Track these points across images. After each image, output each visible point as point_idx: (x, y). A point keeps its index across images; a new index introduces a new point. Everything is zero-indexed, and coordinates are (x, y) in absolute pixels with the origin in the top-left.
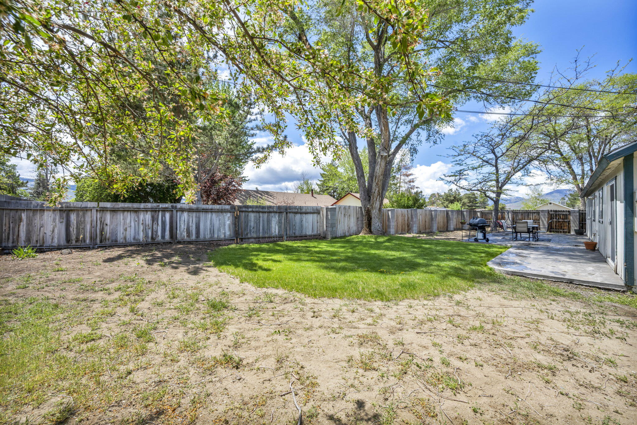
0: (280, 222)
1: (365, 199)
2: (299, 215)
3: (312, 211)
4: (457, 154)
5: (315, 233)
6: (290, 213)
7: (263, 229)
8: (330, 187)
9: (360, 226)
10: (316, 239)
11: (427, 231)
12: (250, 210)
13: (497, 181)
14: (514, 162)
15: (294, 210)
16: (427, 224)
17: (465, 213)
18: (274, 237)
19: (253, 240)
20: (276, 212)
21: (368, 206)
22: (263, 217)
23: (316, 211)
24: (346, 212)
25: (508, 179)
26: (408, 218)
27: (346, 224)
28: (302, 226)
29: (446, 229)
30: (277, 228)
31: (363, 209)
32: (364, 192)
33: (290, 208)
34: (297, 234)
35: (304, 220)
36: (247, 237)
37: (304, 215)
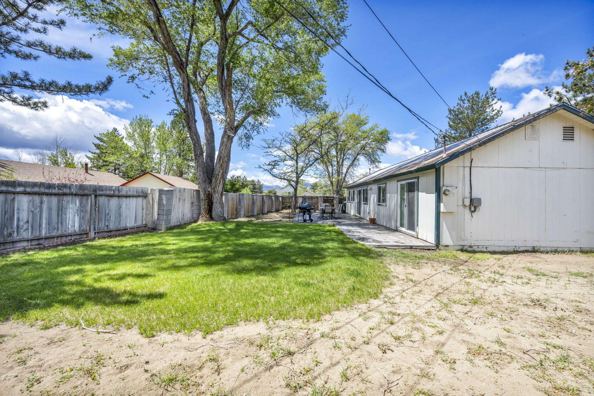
0: (82, 210)
1: (205, 182)
2: (117, 199)
3: (135, 194)
4: (267, 146)
5: (139, 223)
6: (101, 195)
7: (49, 223)
8: (111, 163)
9: (196, 212)
10: (143, 232)
11: (250, 214)
12: (18, 189)
13: (297, 173)
14: (305, 159)
15: (108, 192)
16: (250, 207)
17: (273, 198)
18: (71, 235)
19: (25, 244)
20: (76, 195)
21: (210, 190)
22: (49, 203)
23: (141, 194)
24: (180, 196)
25: (303, 171)
26: (237, 202)
27: (180, 210)
28: (120, 215)
29: (262, 213)
30: (77, 219)
31: (202, 193)
32: (204, 174)
33: (101, 188)
34: (112, 227)
35: (124, 206)
36: (10, 239)
37: (124, 199)
